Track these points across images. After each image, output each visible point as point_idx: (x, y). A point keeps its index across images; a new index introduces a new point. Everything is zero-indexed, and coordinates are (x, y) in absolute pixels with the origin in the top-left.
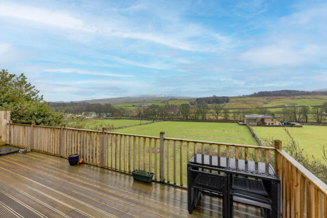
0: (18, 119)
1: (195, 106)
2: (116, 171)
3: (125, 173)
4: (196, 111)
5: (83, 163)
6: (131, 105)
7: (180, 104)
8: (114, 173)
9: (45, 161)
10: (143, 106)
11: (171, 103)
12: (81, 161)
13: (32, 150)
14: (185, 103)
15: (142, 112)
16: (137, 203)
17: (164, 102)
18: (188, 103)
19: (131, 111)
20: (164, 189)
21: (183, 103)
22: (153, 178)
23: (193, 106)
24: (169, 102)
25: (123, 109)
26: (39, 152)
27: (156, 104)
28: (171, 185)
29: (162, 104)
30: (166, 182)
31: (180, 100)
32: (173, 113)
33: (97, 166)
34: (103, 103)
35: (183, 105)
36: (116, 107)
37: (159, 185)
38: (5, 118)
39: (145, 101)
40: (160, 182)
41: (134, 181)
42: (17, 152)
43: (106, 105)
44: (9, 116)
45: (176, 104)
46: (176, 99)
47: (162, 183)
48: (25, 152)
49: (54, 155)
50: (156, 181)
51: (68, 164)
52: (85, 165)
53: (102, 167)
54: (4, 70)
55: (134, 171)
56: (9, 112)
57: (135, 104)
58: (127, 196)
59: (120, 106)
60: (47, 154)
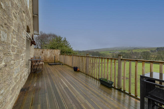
0: (62, 53)
1: (155, 53)
2: (92, 77)
3: (96, 79)
4: (156, 57)
5: (79, 71)
6: (109, 52)
7: (142, 51)
8: (91, 78)
9: (67, 68)
10: (115, 52)
11: (134, 51)
12: (78, 70)
13: (65, 64)
14: (146, 51)
15: (115, 56)
16: (98, 96)
17: (129, 50)
18: (149, 51)
19: (108, 55)
20: (120, 95)
21: (144, 51)
22: (113, 86)
23: (153, 53)
24: (133, 50)
25: (105, 54)
26: (66, 65)
27: (123, 52)
28: (126, 93)
29: (127, 52)
30: (122, 90)
31: (142, 49)
32: (135, 57)
33: (84, 73)
34: (95, 51)
35: (144, 52)
36: (101, 53)
37: (117, 91)
38: (59, 52)
39: (116, 50)
40: (117, 89)
41: (101, 84)
42: (60, 64)
43: (96, 52)
44: (60, 52)
45: (138, 52)
46: (139, 49)
47: (120, 90)
48: (63, 65)
49: (70, 67)
50: (114, 88)
51: (73, 70)
52: (80, 72)
53: (86, 74)
54: (60, 36)
55: (101, 78)
56: (60, 50)
57: (111, 52)
58: (93, 90)
59: (103, 52)
60: (68, 66)
